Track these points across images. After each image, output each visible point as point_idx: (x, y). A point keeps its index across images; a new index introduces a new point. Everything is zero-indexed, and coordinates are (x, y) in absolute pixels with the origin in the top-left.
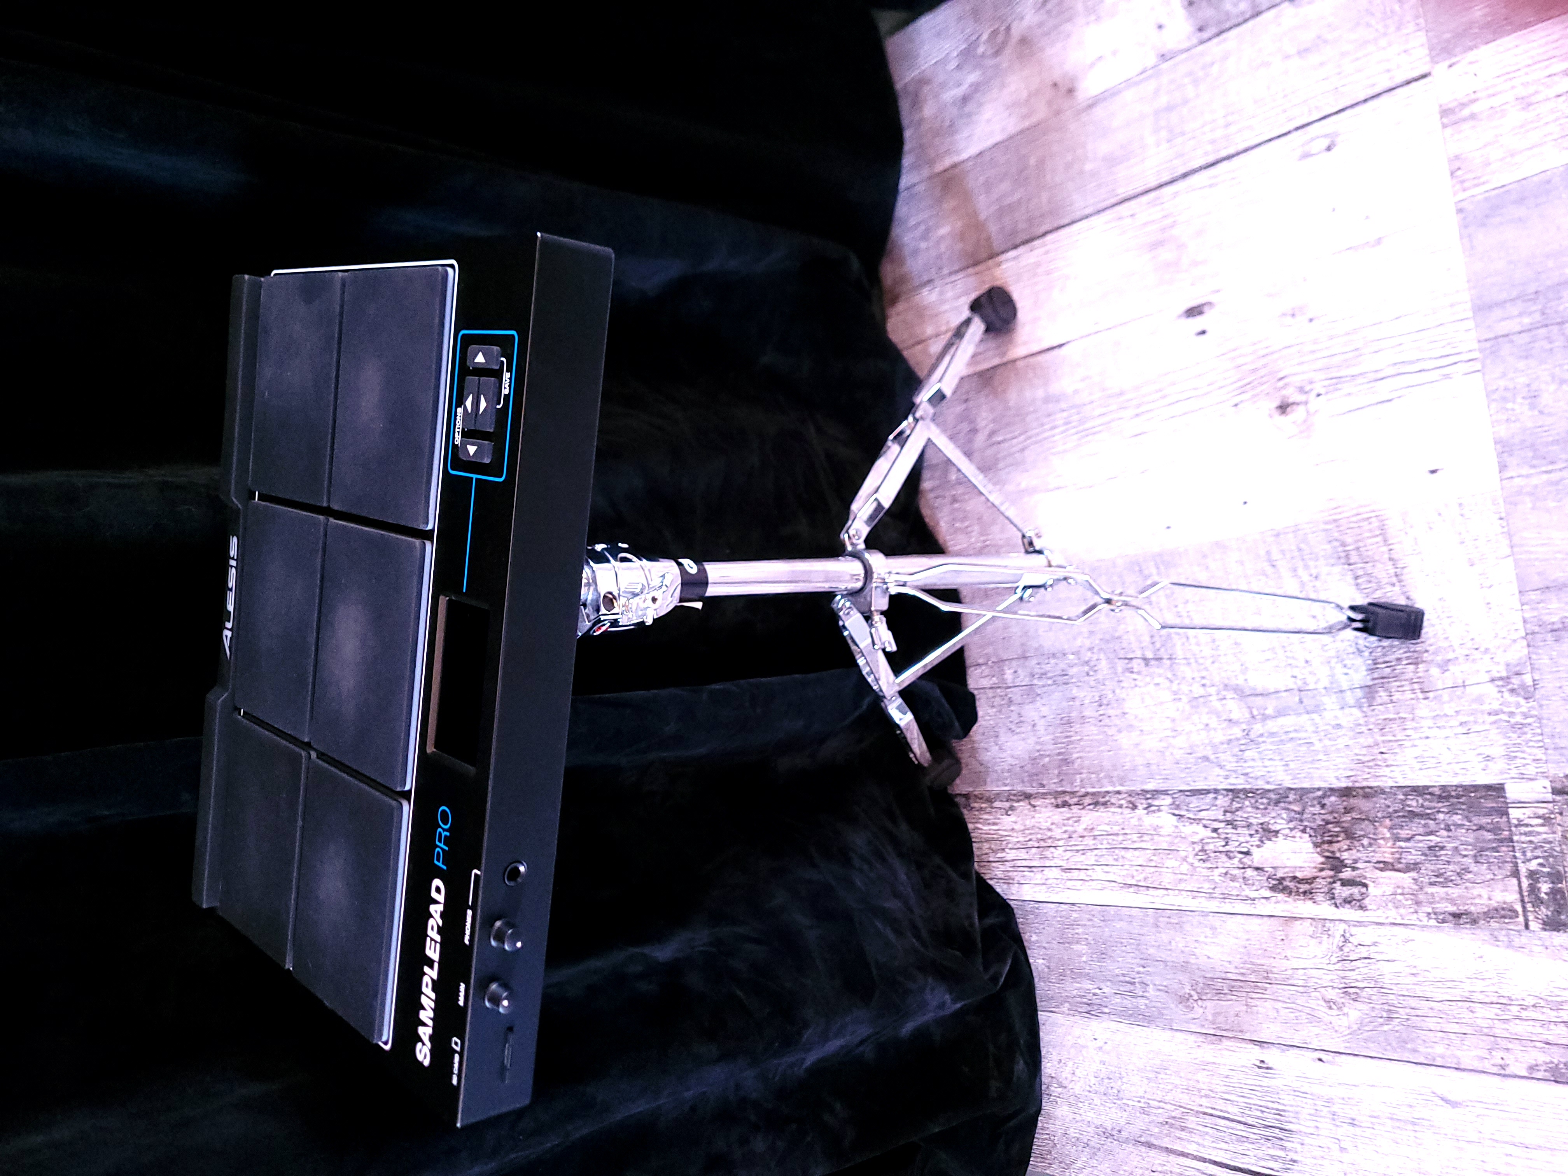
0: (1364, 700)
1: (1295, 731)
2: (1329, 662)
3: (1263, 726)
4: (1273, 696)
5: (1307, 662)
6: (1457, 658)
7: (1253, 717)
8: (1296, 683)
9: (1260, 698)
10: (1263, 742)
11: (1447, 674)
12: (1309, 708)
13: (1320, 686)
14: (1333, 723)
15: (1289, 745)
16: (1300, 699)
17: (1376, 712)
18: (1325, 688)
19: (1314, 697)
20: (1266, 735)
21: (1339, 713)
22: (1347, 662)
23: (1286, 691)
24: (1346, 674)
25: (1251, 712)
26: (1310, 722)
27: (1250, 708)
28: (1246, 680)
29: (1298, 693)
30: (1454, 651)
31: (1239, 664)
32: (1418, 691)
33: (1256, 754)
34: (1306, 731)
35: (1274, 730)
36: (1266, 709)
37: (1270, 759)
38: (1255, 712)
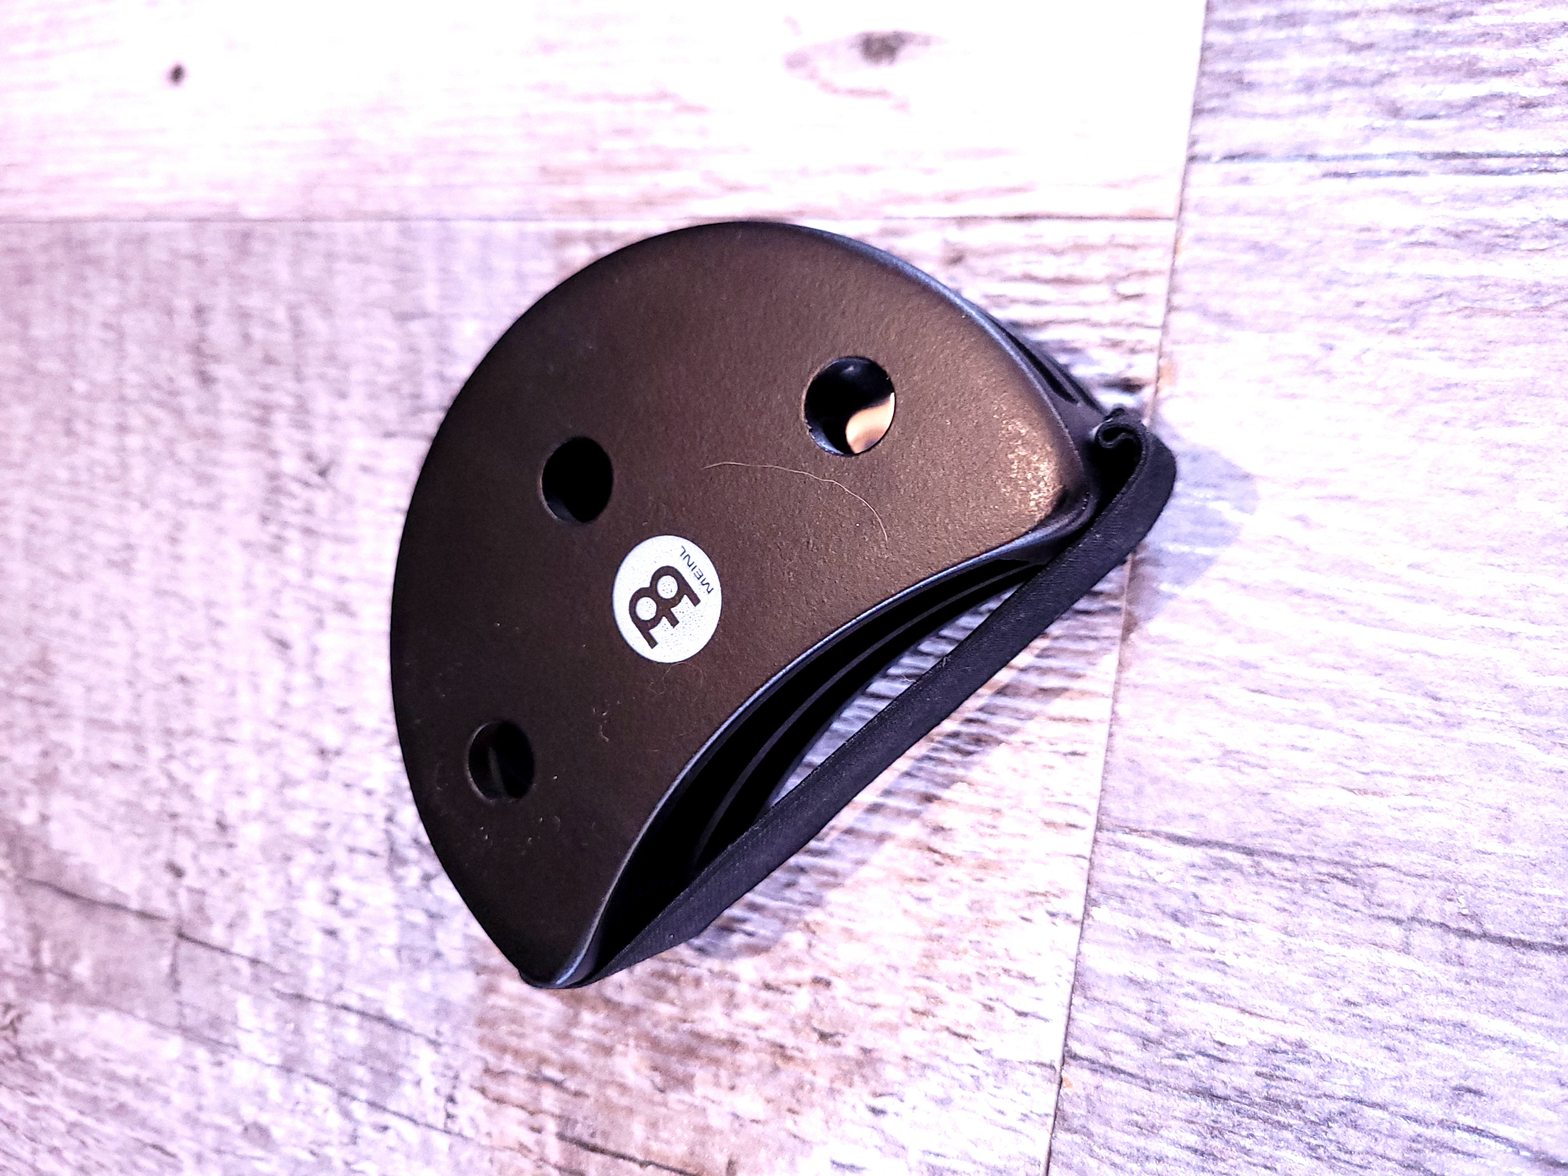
0: (361, 1072)
1: (136, 1083)
2: (288, 859)
3: (56, 1019)
4: (105, 916)
5: (222, 826)
6: (733, 1044)
7: (38, 970)
8: (172, 894)
9: (64, 906)
10: (49, 1078)
11: (673, 1097)
12: (192, 1019)
13: (242, 946)
14: (249, 1112)
15: (110, 1128)
16: (174, 969)
17: (390, 1138)
18: (254, 962)
19: (215, 979)
20: (58, 1054)
21: (274, 1085)
22: (342, 882)
23: (144, 915)
24: (332, 933)
25: (35, 952)
26: (181, 1071)
27: (37, 933)
28: (44, 818)
29: (172, 939)
30: (731, 1002)
31: (35, 748)
32: (551, 1126)
33: (22, 1114)
34: (166, 1101)
35: (84, 1050)
36: (75, 957)
37: (54, 1151)
38: (47, 959)
